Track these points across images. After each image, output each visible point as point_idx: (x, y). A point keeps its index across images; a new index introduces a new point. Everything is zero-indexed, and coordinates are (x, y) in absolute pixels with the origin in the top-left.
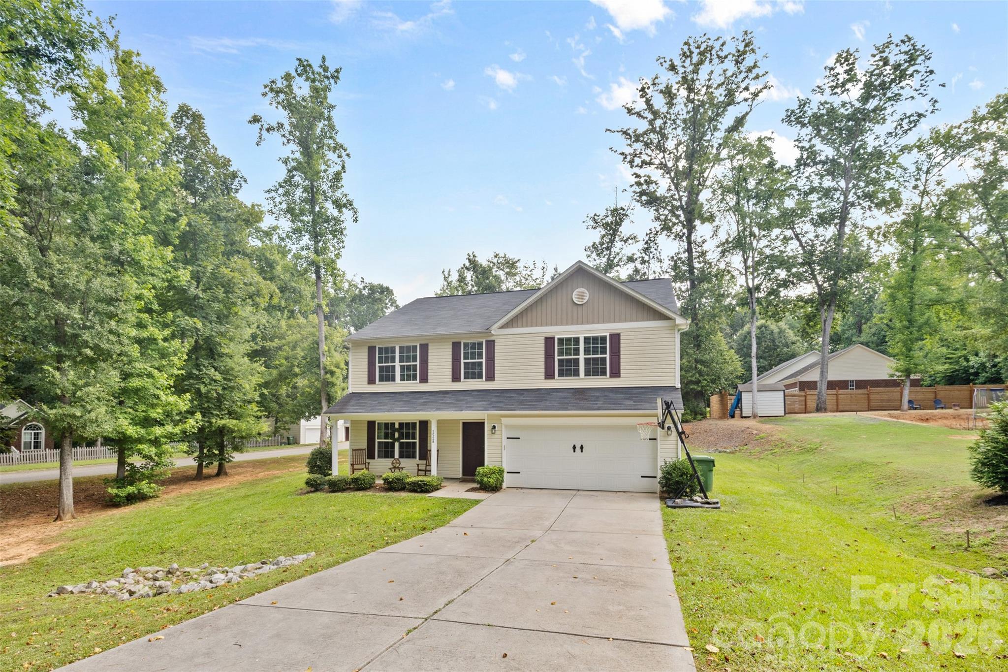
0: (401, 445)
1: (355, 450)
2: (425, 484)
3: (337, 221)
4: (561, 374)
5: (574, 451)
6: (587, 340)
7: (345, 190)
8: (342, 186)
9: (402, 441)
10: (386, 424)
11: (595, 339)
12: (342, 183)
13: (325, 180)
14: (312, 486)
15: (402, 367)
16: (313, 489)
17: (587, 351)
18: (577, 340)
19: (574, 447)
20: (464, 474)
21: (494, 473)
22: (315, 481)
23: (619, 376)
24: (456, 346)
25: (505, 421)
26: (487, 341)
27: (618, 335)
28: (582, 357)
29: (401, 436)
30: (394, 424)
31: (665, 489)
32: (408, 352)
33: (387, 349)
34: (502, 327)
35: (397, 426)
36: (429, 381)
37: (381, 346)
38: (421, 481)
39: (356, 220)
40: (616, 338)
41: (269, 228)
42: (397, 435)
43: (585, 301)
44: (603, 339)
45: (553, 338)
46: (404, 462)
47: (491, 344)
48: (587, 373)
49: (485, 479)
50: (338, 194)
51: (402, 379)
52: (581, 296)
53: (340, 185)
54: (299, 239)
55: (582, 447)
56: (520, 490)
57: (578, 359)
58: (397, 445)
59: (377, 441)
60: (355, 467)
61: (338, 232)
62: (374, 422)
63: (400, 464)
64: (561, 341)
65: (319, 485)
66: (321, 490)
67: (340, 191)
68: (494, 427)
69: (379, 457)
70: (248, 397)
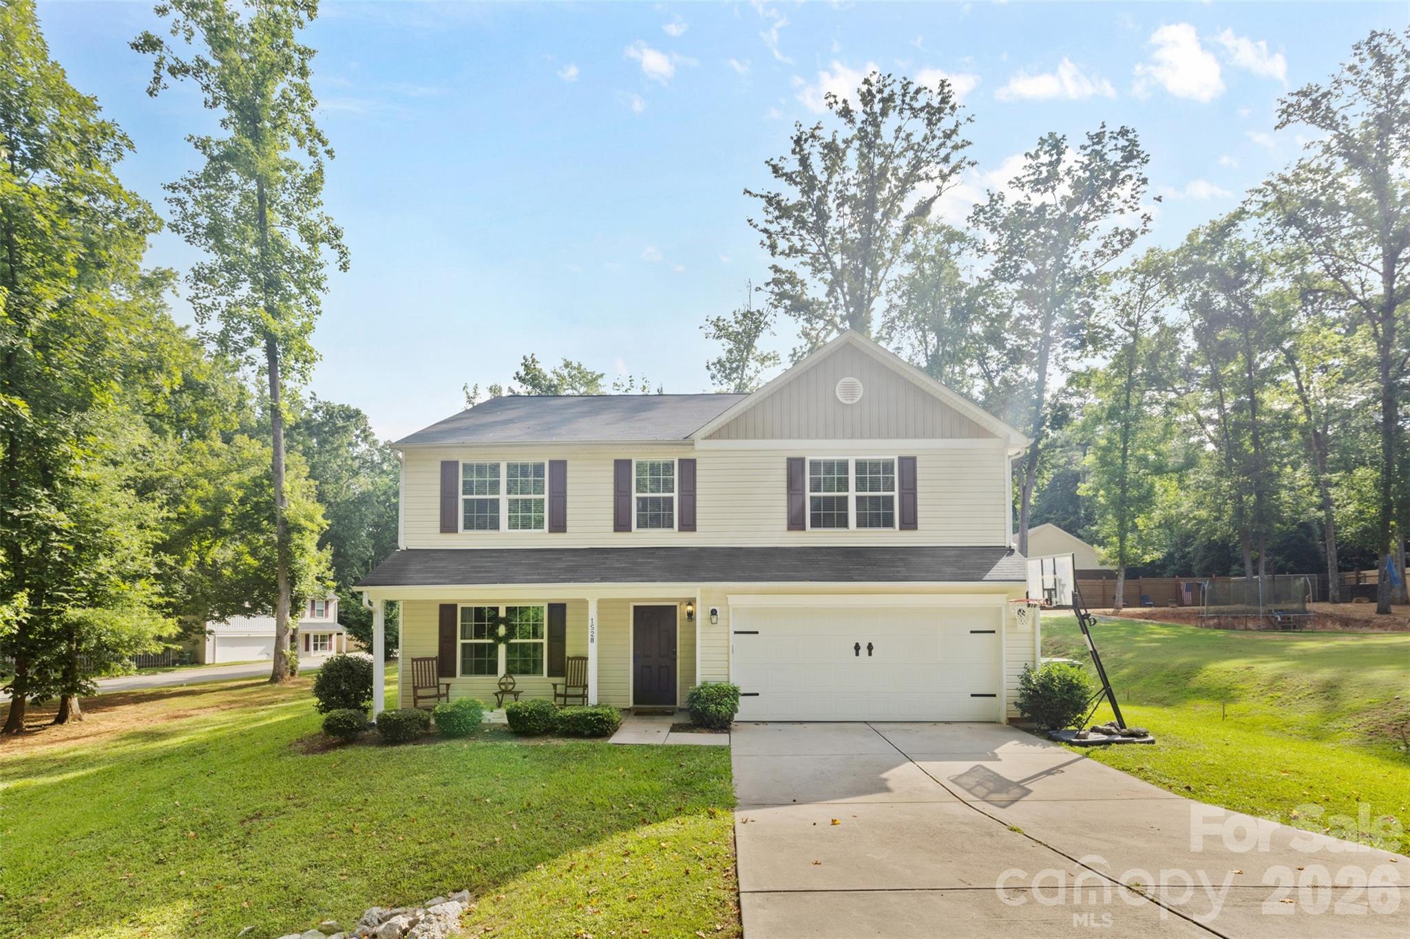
0: (511, 649)
1: (413, 660)
2: (601, 721)
3: (308, 263)
4: (816, 523)
5: (857, 654)
6: (860, 466)
7: (326, 210)
8: (320, 203)
9: (513, 641)
10: (479, 612)
11: (875, 465)
12: (321, 196)
13: (288, 186)
14: (341, 732)
15: (513, 503)
16: (338, 739)
17: (861, 485)
18: (844, 466)
19: (857, 647)
20: (637, 700)
21: (727, 696)
22: (348, 723)
23: (916, 528)
24: (622, 467)
25: (733, 600)
26: (680, 460)
27: (914, 459)
28: (852, 494)
29: (511, 633)
30: (496, 609)
31: (1026, 715)
32: (525, 473)
33: (480, 469)
34: (710, 437)
35: (502, 614)
36: (568, 529)
37: (467, 462)
38: (591, 714)
39: (344, 268)
40: (909, 465)
41: (154, 273)
42: (502, 630)
43: (857, 400)
44: (888, 467)
45: (802, 460)
46: (522, 681)
47: (689, 467)
48: (861, 523)
49: (713, 707)
50: (312, 216)
51: (513, 526)
52: (850, 390)
53: (315, 200)
54: (233, 284)
55: (870, 647)
56: (762, 726)
57: (846, 498)
58: (502, 649)
59: (460, 642)
60: (420, 692)
61: (310, 282)
62: (453, 607)
63: (514, 684)
64: (815, 465)
65: (358, 730)
66: (363, 742)
67: (315, 211)
68: (714, 612)
69: (464, 672)
70: (131, 567)
